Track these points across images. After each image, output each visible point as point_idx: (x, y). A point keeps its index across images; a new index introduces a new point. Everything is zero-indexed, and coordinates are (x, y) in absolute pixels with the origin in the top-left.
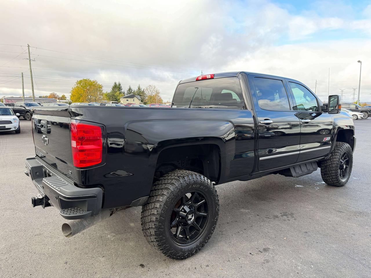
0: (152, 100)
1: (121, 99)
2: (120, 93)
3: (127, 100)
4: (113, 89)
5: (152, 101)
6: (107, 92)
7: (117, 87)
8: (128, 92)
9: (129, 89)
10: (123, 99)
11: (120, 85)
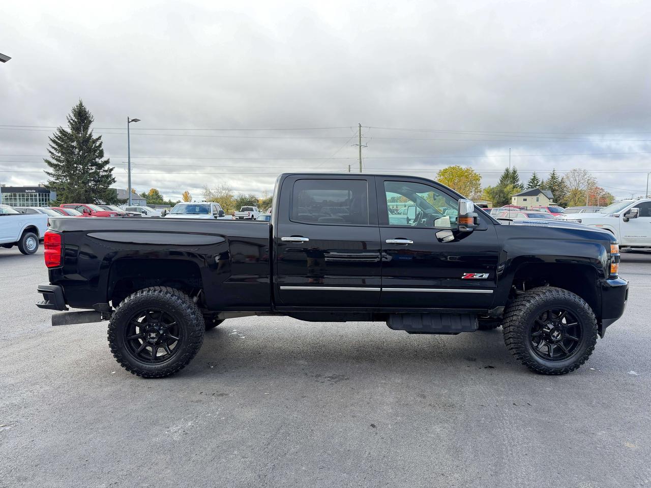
0: (577, 198)
1: (513, 198)
2: (514, 187)
3: (525, 200)
4: (501, 181)
5: (577, 200)
6: (490, 186)
7: (510, 177)
8: (529, 185)
9: (532, 180)
10: (516, 197)
11: (515, 172)
